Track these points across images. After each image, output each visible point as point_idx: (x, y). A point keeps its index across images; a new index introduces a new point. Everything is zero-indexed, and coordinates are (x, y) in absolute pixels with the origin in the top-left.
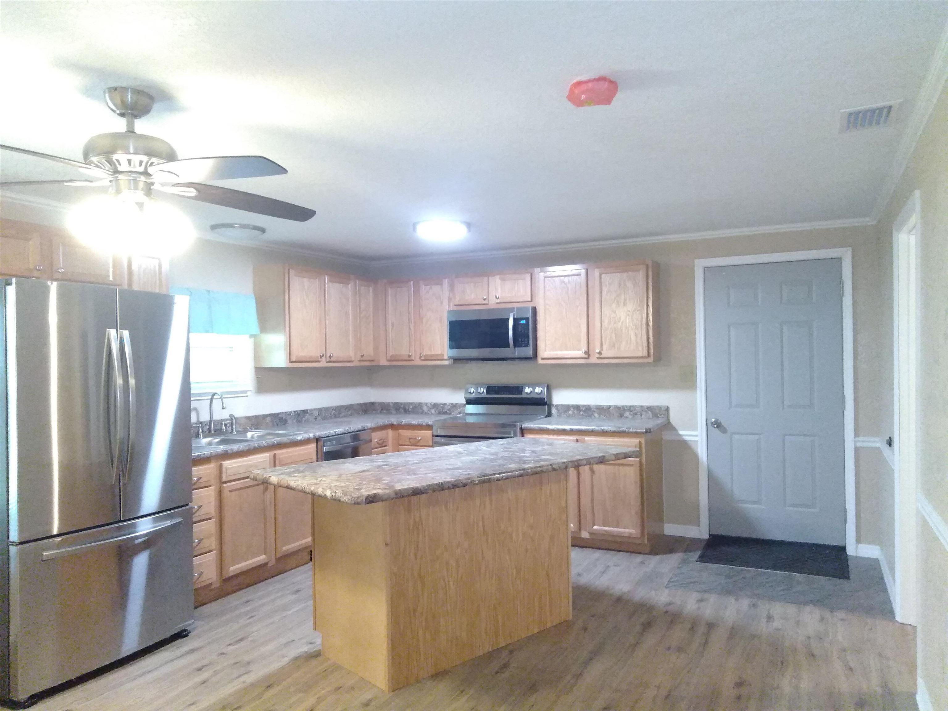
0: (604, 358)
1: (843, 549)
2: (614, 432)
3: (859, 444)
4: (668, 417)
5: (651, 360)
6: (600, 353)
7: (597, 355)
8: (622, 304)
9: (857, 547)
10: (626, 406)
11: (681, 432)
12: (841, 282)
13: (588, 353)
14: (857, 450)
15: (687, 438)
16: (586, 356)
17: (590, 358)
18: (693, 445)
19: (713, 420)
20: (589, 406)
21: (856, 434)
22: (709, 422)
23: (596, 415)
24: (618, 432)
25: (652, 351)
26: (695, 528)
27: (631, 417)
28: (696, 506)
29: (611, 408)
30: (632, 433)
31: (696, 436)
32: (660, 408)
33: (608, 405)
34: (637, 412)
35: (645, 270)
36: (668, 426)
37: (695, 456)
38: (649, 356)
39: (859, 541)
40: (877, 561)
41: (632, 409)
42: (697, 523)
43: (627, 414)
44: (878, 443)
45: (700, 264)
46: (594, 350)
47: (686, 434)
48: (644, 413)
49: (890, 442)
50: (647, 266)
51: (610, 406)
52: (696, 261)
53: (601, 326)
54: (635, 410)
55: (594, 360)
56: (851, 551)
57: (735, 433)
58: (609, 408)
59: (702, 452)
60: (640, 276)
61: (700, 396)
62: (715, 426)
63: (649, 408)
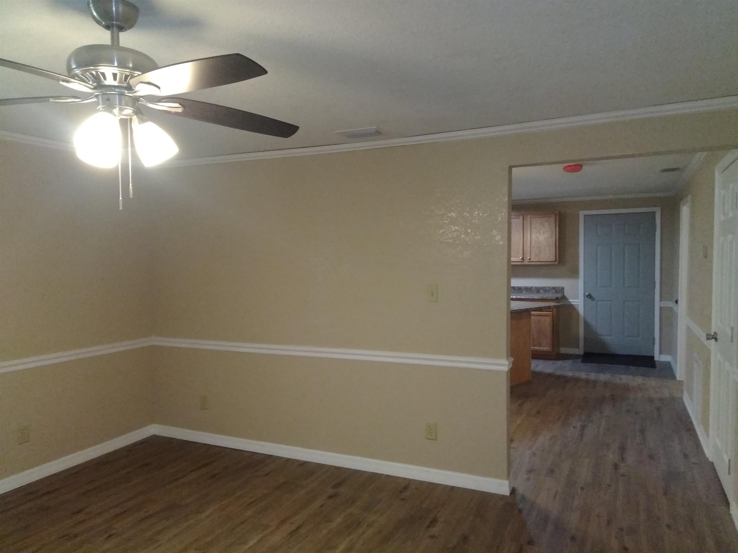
0: (532, 262)
1: (653, 357)
2: (539, 299)
3: (662, 306)
4: (563, 293)
5: (557, 263)
6: (530, 259)
7: (528, 260)
8: (542, 234)
9: (660, 357)
10: (541, 287)
11: (570, 300)
12: (655, 225)
13: (523, 259)
14: (661, 308)
15: (573, 303)
16: (522, 261)
17: (524, 261)
18: (576, 307)
19: (587, 294)
20: (520, 287)
21: (661, 300)
22: (585, 295)
23: (524, 292)
24: (541, 299)
25: (557, 259)
26: (577, 349)
27: (543, 292)
28: (577, 339)
29: (533, 288)
30: (549, 299)
31: (578, 302)
32: (559, 287)
33: (531, 287)
34: (547, 290)
35: (554, 217)
36: (564, 298)
37: (578, 313)
38: (556, 261)
39: (661, 353)
40: (669, 362)
41: (544, 288)
42: (577, 347)
43: (541, 291)
44: (671, 304)
45: (582, 214)
46: (527, 258)
47: (573, 301)
48: (550, 291)
49: (677, 302)
50: (556, 215)
51: (532, 287)
52: (580, 212)
53: (531, 244)
54: (546, 289)
55: (526, 263)
56: (656, 358)
57: (598, 301)
58: (532, 288)
59: (581, 310)
60: (553, 219)
61: (581, 282)
62: (589, 297)
63: (554, 288)
